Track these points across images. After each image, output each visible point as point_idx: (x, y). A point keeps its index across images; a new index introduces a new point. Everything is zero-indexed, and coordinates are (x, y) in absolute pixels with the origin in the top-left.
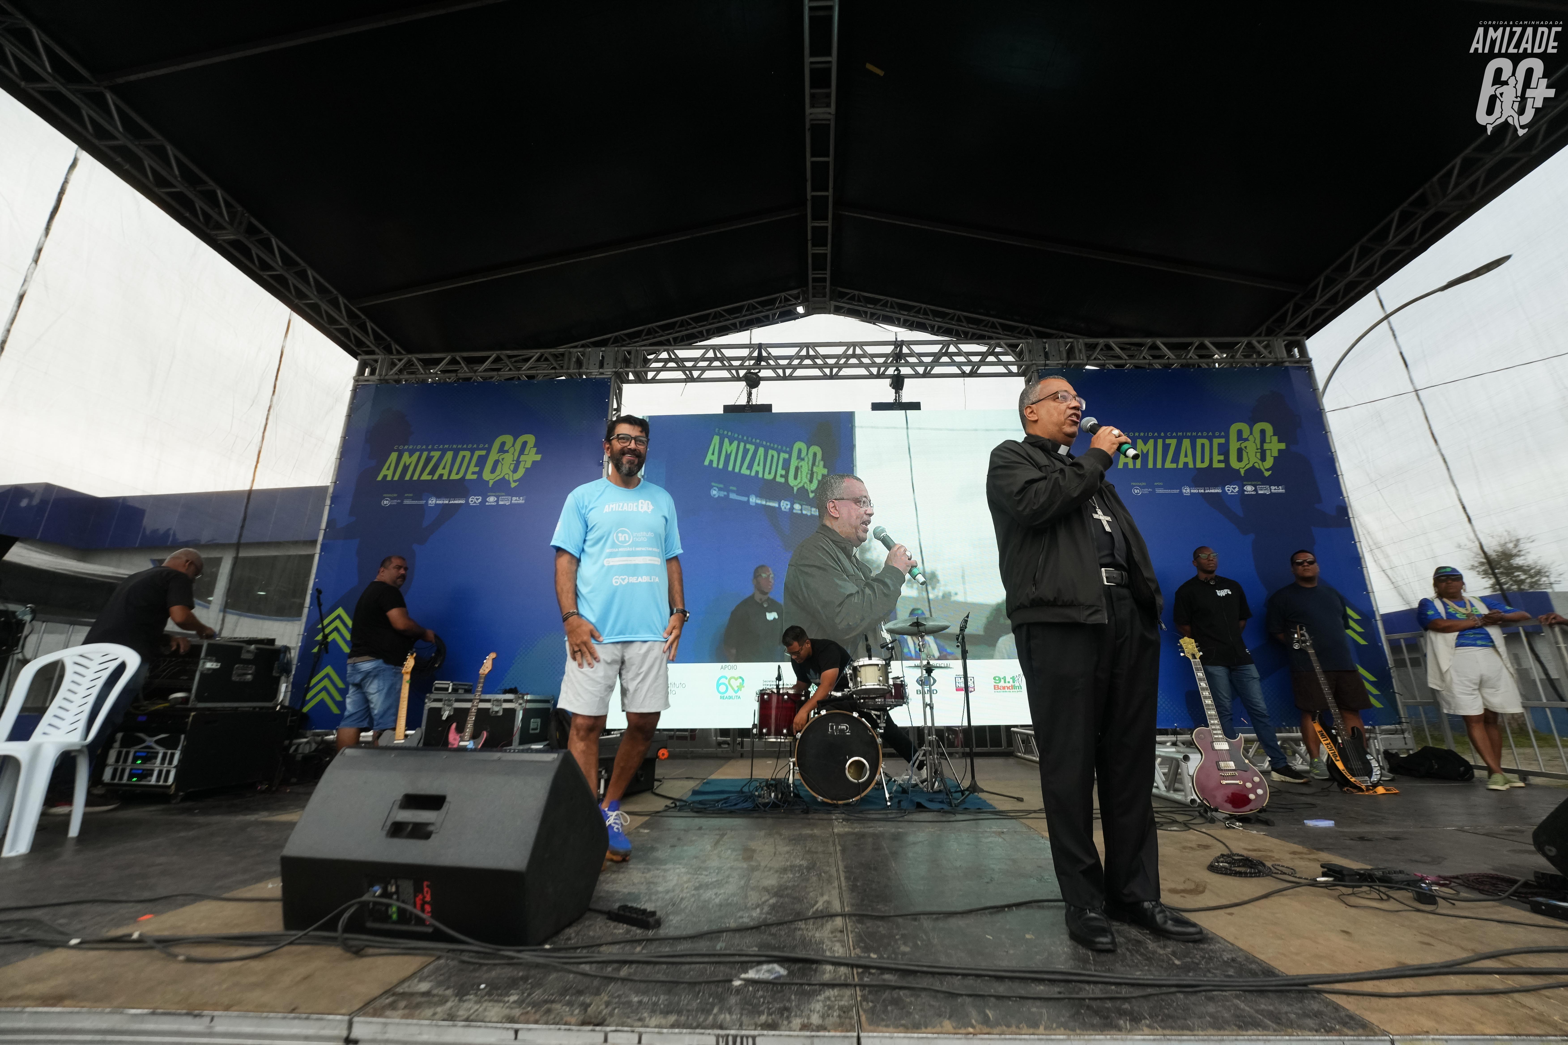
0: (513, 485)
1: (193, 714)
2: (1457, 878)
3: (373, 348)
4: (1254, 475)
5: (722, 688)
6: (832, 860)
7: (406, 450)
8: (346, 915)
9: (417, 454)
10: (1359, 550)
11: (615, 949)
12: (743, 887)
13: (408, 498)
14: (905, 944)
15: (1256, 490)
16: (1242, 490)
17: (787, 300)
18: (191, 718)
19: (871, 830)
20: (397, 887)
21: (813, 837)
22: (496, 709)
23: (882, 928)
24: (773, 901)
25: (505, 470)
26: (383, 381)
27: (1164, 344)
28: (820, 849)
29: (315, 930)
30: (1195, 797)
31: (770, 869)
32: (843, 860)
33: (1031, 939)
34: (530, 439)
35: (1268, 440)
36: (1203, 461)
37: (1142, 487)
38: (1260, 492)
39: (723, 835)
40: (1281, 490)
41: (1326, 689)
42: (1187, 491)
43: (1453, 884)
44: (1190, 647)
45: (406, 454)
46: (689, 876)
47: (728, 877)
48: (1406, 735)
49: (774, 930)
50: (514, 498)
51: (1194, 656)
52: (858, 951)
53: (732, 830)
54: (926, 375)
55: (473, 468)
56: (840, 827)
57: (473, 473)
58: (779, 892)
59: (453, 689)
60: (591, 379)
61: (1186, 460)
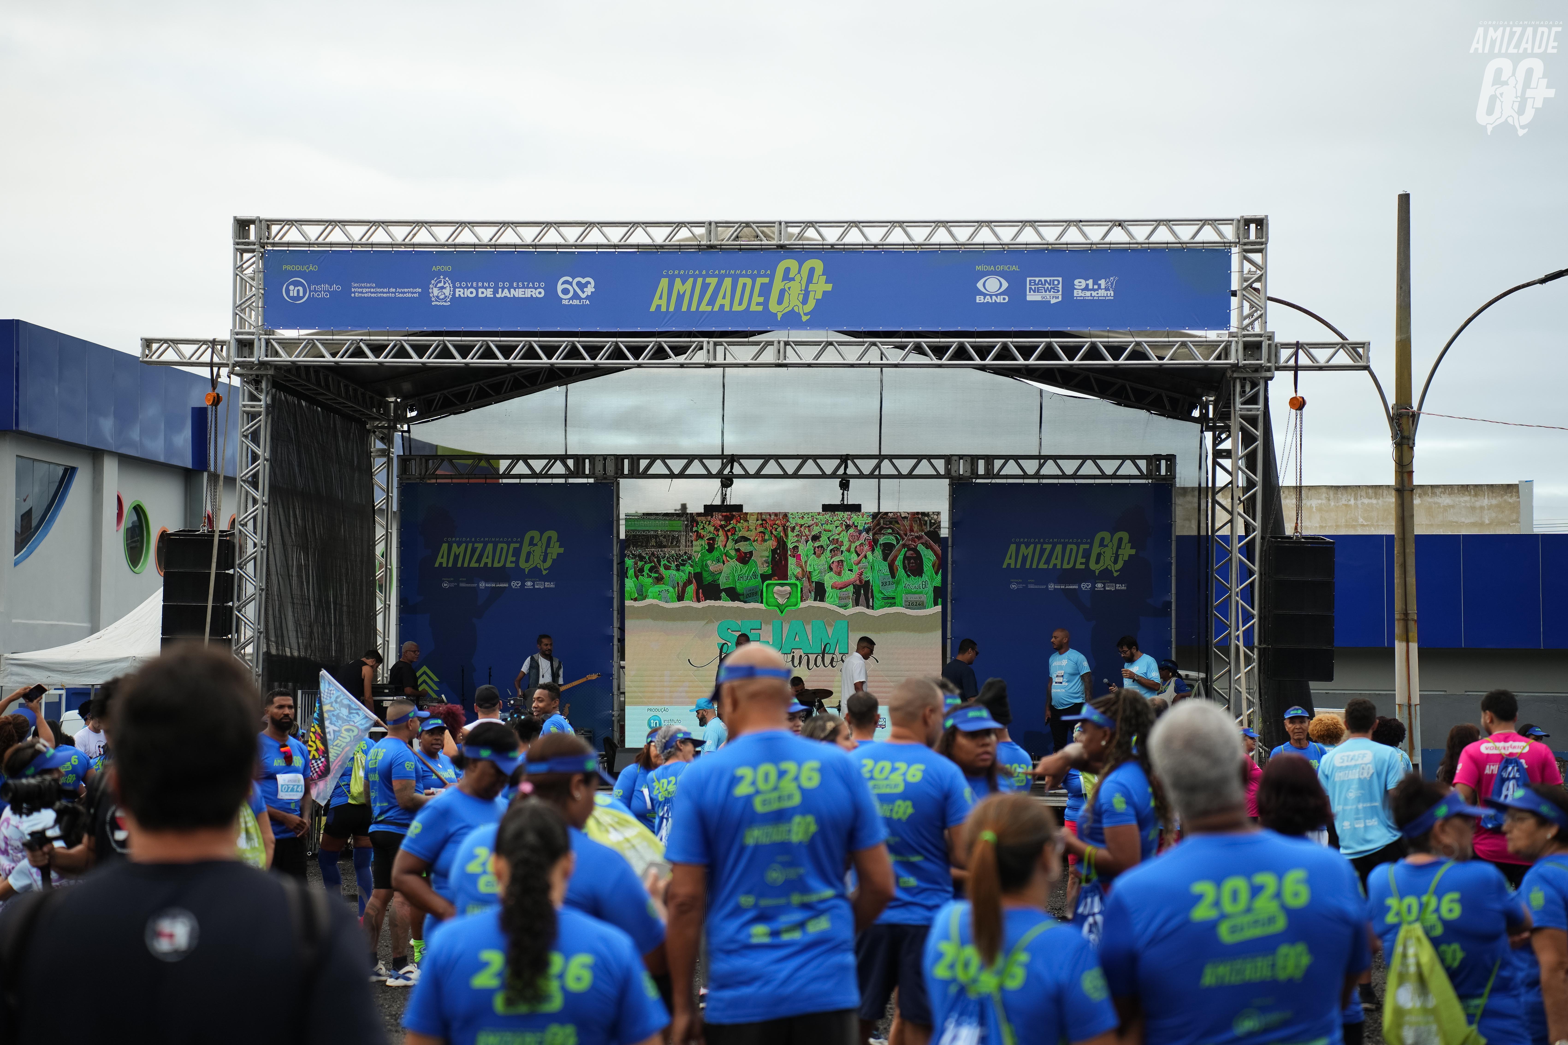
0: (544, 573)
4: (1106, 575)
7: (454, 542)
9: (464, 545)
13: (462, 582)
15: (1104, 587)
16: (1094, 587)
25: (536, 560)
34: (554, 535)
35: (1123, 546)
37: (1018, 583)
38: (1107, 589)
40: (1124, 587)
42: (1051, 586)
45: (455, 545)
50: (546, 583)
54: (869, 476)
55: (511, 558)
57: (511, 562)
61: (1056, 562)
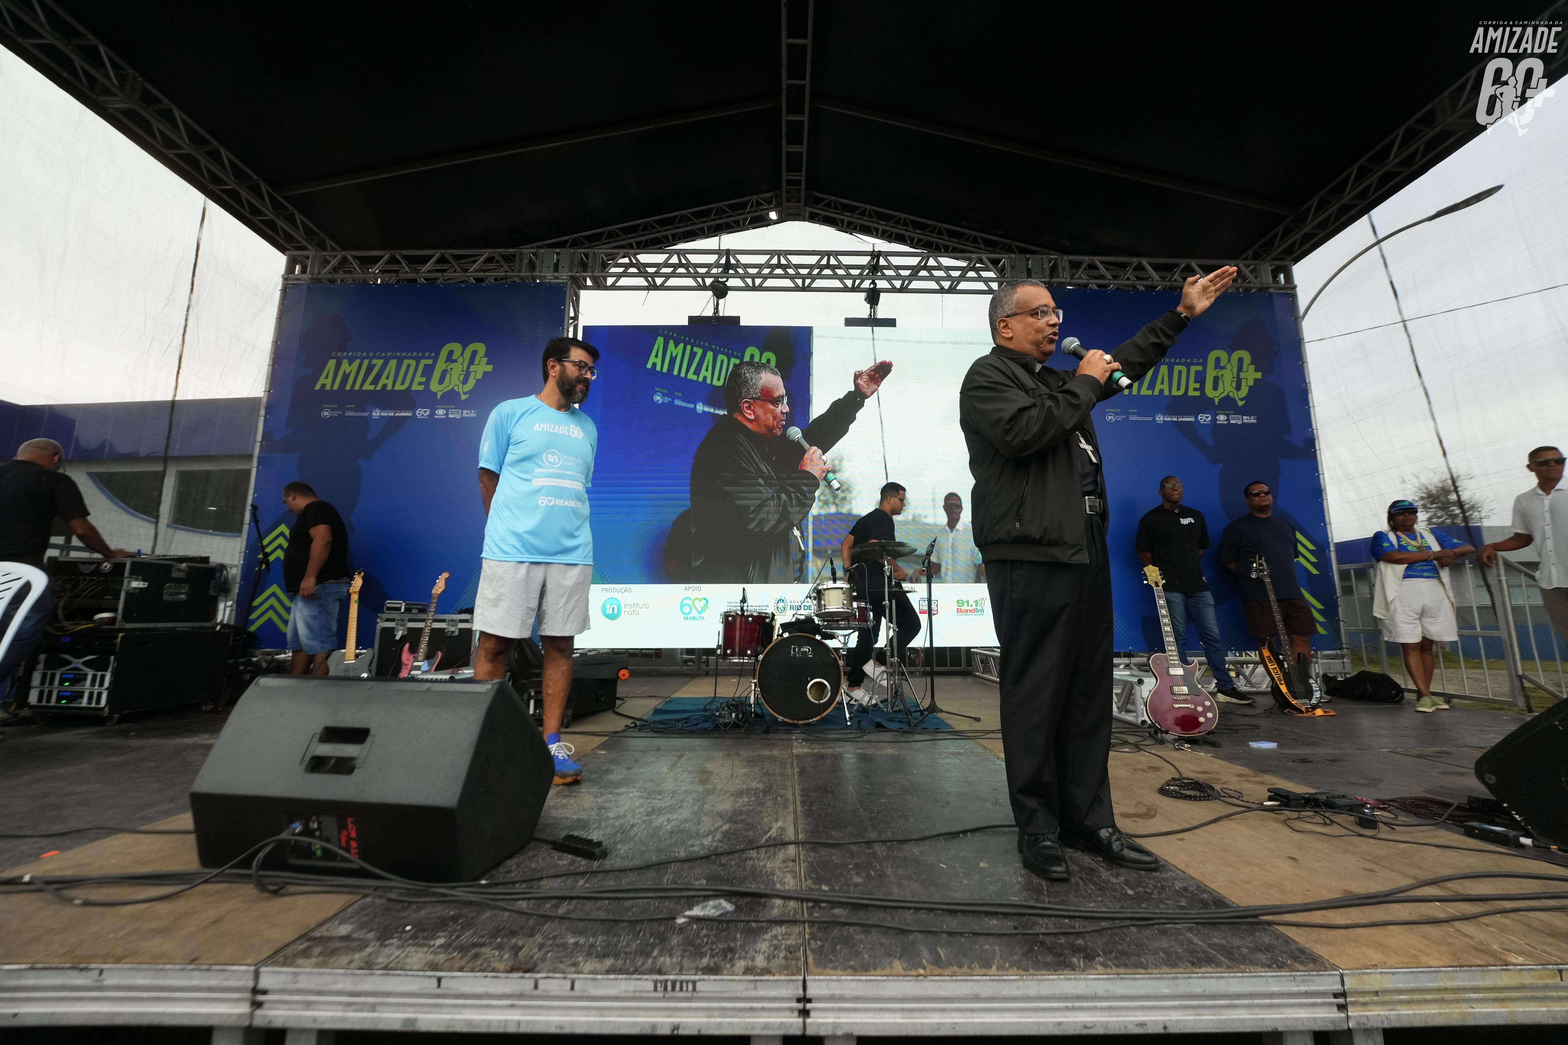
0: (463, 397)
1: (121, 635)
2: (1394, 801)
3: (305, 243)
4: (1228, 404)
5: (686, 609)
6: (788, 783)
7: (345, 358)
8: (261, 855)
9: (358, 362)
10: (1322, 482)
11: (556, 883)
12: (696, 813)
13: (349, 409)
14: (858, 874)
15: (1228, 420)
16: (1214, 420)
17: (759, 204)
18: (119, 640)
19: (830, 751)
20: (319, 824)
21: (771, 758)
22: (452, 629)
23: (836, 856)
24: (726, 827)
25: (454, 381)
26: (316, 280)
27: (1151, 264)
28: (778, 771)
29: (234, 867)
30: (1146, 718)
31: (726, 792)
32: (800, 783)
33: (986, 868)
34: (481, 348)
35: (1245, 369)
36: (1178, 389)
37: (1116, 414)
38: (1232, 422)
39: (680, 757)
41: (1278, 617)
42: (1160, 418)
43: (1391, 808)
44: (1154, 575)
45: (345, 362)
46: (642, 800)
47: (682, 801)
48: (1345, 660)
49: (724, 860)
50: (465, 412)
51: (1157, 584)
52: (809, 882)
53: (690, 751)
54: (903, 290)
55: (419, 379)
56: (800, 748)
57: (420, 384)
58: (733, 817)
59: (406, 609)
60: (545, 284)
61: (1162, 387)
